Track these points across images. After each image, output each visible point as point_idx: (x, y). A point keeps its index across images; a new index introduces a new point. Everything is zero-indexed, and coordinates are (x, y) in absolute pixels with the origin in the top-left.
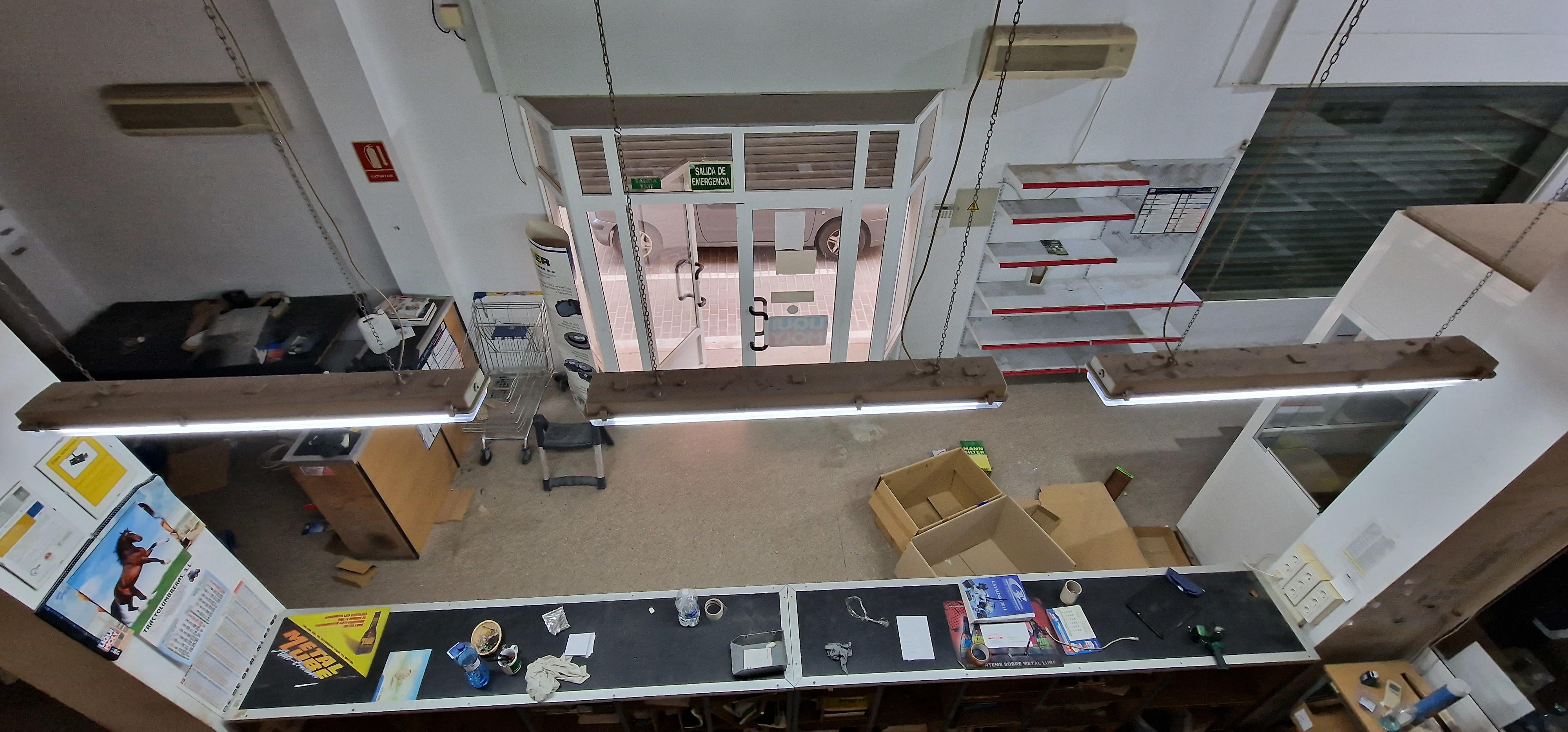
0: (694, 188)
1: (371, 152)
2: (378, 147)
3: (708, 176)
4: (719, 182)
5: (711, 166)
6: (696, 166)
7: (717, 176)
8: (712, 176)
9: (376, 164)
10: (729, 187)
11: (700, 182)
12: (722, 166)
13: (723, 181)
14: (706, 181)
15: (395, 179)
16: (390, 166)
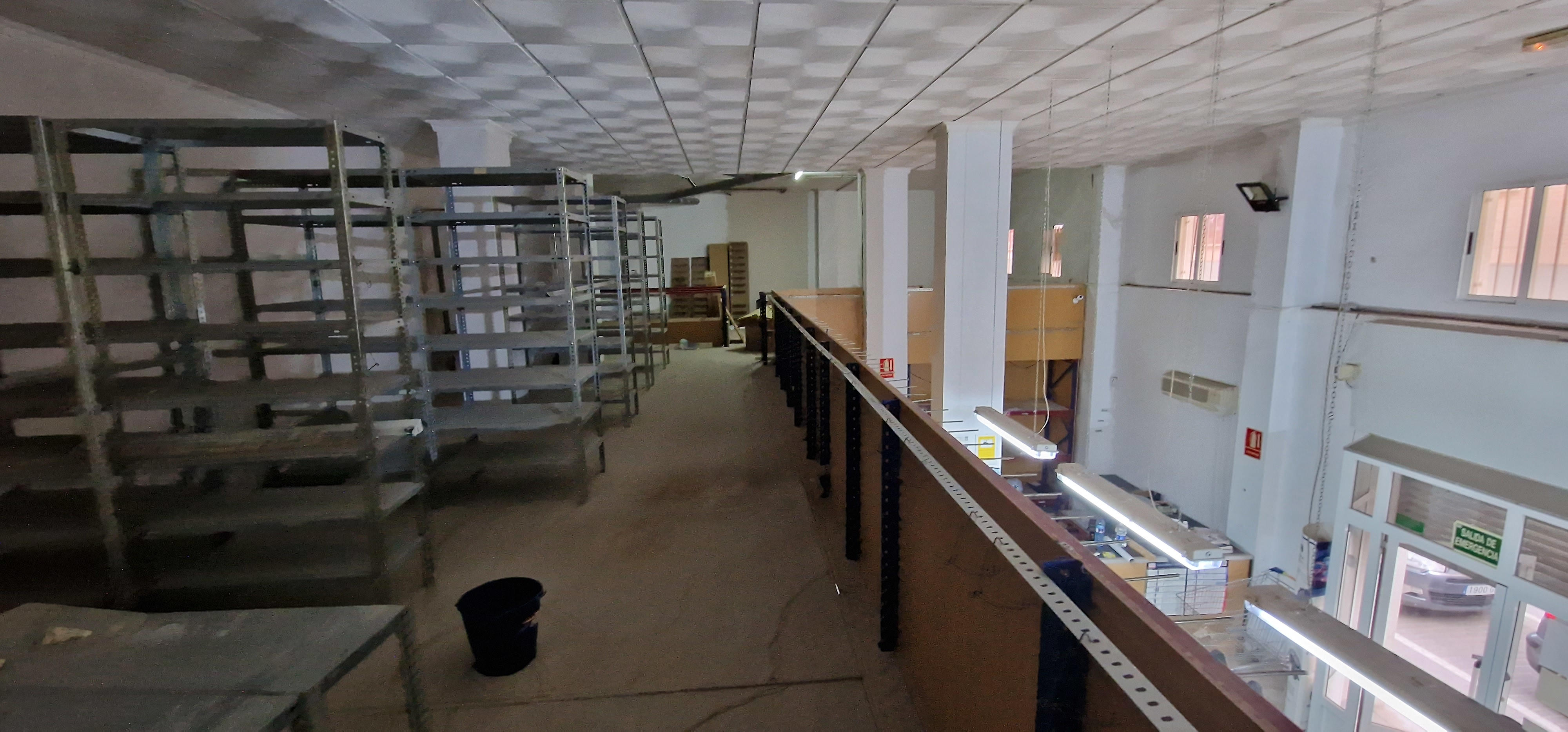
0: (1456, 547)
1: (1254, 436)
2: (1259, 435)
3: (1475, 542)
4: (1486, 552)
5: (1481, 534)
6: (1464, 527)
7: (1484, 545)
8: (1479, 544)
9: (1253, 445)
10: (1495, 562)
11: (1464, 544)
12: (1494, 538)
13: (1490, 554)
14: (1472, 547)
15: (1258, 458)
16: (1259, 449)
